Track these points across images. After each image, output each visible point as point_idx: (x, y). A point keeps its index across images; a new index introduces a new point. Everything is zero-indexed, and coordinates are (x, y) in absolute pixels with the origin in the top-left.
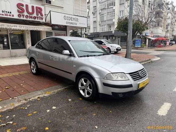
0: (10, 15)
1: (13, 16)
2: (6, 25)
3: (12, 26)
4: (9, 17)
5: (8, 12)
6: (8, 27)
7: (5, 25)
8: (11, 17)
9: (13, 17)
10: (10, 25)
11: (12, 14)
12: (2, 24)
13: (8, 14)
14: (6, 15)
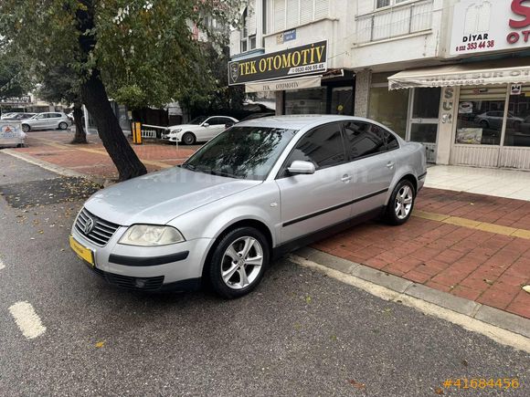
0: (482, 45)
1: (491, 44)
2: (471, 76)
3: (487, 75)
4: (478, 50)
5: (480, 37)
6: (475, 80)
7: (468, 76)
8: (486, 49)
9: (491, 49)
10: (481, 75)
11: (490, 38)
12: (460, 75)
13: (478, 42)
14: (471, 47)
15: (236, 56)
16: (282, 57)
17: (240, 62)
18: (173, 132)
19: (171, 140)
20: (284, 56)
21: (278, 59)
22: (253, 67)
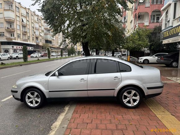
15: (163, 30)
16: (177, 28)
17: (164, 32)
18: (140, 59)
19: (139, 62)
20: (178, 27)
21: (176, 29)
22: (168, 34)
